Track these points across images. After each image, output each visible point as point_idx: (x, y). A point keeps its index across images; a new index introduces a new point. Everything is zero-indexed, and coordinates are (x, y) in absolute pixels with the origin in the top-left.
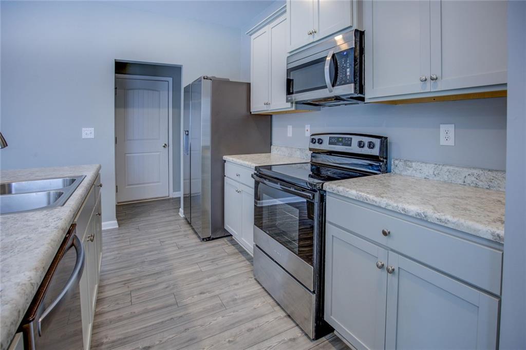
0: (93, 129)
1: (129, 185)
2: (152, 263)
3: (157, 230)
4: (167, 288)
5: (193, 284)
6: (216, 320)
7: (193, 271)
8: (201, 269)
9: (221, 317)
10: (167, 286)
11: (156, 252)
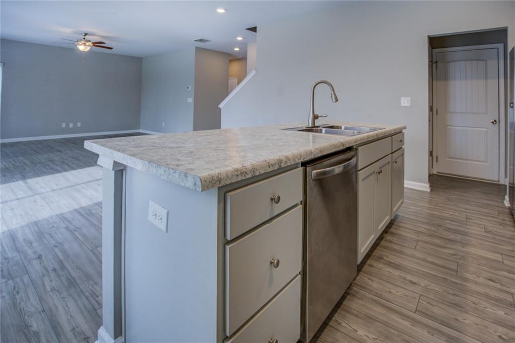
0: (410, 98)
1: (449, 158)
2: (448, 229)
3: (468, 207)
4: (454, 255)
5: (485, 268)
6: (495, 310)
7: (492, 257)
8: (504, 261)
9: (503, 312)
10: (454, 254)
11: (457, 224)
